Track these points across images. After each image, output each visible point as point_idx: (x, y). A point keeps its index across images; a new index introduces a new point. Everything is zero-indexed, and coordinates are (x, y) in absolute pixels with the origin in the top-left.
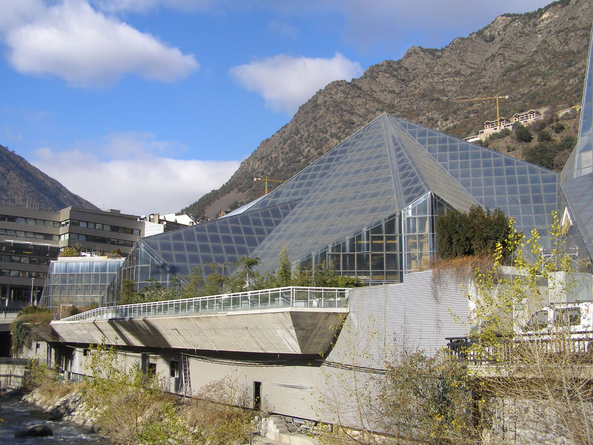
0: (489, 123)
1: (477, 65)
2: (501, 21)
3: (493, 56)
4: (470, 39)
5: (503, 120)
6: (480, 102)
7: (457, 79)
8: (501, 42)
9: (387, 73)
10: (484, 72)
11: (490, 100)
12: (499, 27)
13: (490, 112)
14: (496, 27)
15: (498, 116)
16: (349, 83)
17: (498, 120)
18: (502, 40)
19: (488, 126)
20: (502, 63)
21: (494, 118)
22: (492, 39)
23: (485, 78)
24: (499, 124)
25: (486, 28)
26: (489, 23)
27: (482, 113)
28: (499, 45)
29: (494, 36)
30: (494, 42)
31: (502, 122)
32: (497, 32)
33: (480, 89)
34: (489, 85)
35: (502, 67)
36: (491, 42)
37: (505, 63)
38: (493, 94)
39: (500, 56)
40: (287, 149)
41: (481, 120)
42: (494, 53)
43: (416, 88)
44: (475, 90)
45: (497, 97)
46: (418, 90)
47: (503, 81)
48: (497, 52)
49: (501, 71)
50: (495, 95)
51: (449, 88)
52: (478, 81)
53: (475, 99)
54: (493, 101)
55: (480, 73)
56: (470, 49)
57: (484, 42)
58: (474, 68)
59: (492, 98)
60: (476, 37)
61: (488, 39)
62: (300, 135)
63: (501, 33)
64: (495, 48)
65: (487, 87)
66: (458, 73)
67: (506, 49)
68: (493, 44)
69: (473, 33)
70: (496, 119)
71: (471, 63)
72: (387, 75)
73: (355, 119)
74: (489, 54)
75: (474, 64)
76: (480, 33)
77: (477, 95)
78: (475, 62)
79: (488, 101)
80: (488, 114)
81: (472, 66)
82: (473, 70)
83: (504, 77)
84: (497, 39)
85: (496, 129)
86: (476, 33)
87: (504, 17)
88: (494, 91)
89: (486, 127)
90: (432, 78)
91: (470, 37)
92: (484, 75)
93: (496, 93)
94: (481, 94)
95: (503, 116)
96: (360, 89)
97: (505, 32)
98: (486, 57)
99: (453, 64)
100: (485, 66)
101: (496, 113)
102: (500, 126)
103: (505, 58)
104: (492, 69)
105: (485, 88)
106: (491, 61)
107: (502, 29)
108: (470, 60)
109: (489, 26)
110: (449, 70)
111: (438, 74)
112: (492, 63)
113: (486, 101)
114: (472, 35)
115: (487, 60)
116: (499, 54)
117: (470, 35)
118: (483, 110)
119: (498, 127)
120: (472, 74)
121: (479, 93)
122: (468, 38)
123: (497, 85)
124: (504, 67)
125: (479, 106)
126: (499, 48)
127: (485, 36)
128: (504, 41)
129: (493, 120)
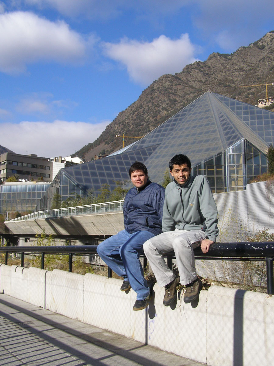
0: (261, 101)
1: (254, 64)
2: (269, 36)
3: (264, 58)
4: (249, 48)
5: (270, 99)
6: (255, 87)
7: (241, 73)
8: (269, 50)
9: (197, 69)
10: (258, 68)
11: (262, 86)
12: (268, 40)
13: (261, 94)
14: (266, 39)
15: (267, 96)
16: (173, 76)
17: (267, 99)
18: (269, 48)
19: (260, 102)
20: (270, 62)
21: (264, 97)
22: (263, 47)
23: (259, 72)
24: (267, 101)
25: (259, 41)
26: (262, 37)
27: (256, 95)
28: (268, 51)
29: (264, 46)
30: (264, 49)
31: (269, 100)
32: (266, 43)
33: (255, 79)
34: (261, 77)
35: (269, 65)
36: (262, 49)
37: (271, 63)
38: (263, 82)
39: (268, 58)
40: (135, 118)
41: (256, 99)
42: (264, 56)
43: (215, 79)
44: (252, 80)
45: (266, 84)
46: (216, 81)
47: (270, 74)
48: (266, 56)
49: (268, 67)
50: (265, 83)
51: (236, 79)
52: (254, 74)
53: (253, 85)
54: (264, 87)
55: (256, 69)
56: (249, 54)
57: (258, 50)
58: (251, 66)
59: (263, 85)
60: (253, 46)
61: (261, 48)
62: (143, 109)
63: (269, 43)
64: (265, 53)
65: (260, 78)
66: (241, 69)
67: (272, 54)
68: (264, 51)
69: (251, 44)
70: (266, 98)
71: (250, 63)
72: (197, 71)
73: (177, 98)
74: (261, 57)
75: (251, 63)
76: (256, 44)
77: (253, 83)
78: (252, 62)
79: (261, 87)
80: (260, 95)
81: (250, 64)
82: (251, 68)
83: (271, 72)
84: (267, 48)
85: (265, 104)
86: (253, 44)
87: (271, 33)
88: (264, 80)
89: (259, 103)
90: (225, 72)
91: (249, 46)
92: (258, 71)
93: (266, 81)
94: (256, 82)
95: (270, 96)
96: (180, 79)
97: (272, 43)
98: (259, 59)
99: (238, 64)
100: (258, 65)
101: (265, 94)
102: (268, 102)
103: (271, 60)
104: (263, 66)
105: (258, 79)
106: (263, 62)
107: (269, 41)
108: (249, 61)
109: (261, 39)
110: (236, 67)
111: (229, 70)
112: (263, 63)
113: (259, 87)
114: (250, 45)
115: (260, 61)
116: (268, 57)
117: (249, 45)
118: (258, 92)
119: (267, 103)
120: (250, 70)
121: (255, 82)
122: (248, 47)
123: (266, 77)
124: (271, 65)
125: (255, 90)
126: (268, 53)
127: (259, 46)
128: (271, 49)
129: (263, 99)
